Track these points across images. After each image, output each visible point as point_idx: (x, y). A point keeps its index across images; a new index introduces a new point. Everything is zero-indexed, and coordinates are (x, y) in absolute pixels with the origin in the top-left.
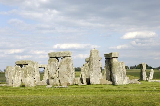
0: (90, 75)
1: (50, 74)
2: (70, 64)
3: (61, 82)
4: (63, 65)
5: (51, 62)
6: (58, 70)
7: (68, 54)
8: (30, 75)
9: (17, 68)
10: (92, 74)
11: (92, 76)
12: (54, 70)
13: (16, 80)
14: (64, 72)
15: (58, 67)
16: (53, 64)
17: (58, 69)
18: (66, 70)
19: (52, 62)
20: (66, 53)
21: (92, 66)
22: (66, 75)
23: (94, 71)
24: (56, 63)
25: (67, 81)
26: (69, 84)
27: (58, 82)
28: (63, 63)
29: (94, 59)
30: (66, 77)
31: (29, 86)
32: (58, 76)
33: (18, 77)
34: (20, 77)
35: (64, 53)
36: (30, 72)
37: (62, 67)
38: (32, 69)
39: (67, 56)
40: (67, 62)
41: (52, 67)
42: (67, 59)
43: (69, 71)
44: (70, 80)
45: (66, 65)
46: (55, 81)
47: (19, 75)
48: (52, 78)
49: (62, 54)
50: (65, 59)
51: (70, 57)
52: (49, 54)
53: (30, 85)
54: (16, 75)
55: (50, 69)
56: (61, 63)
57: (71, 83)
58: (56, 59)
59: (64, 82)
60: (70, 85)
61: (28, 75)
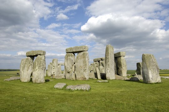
0: (106, 70)
1: (67, 68)
2: (87, 59)
3: (77, 77)
4: (79, 60)
5: (67, 57)
6: (74, 65)
7: (85, 48)
8: (39, 68)
9: (27, 59)
10: (109, 69)
11: (108, 71)
12: (71, 65)
13: (25, 74)
14: (80, 66)
15: (74, 62)
16: (70, 59)
17: (74, 63)
18: (82, 64)
19: (69, 57)
20: (82, 48)
21: (108, 61)
22: (82, 70)
23: (110, 66)
24: (73, 58)
25: (83, 76)
26: (85, 78)
27: (73, 77)
28: (79, 57)
29: (110, 54)
30: (82, 71)
31: (37, 82)
32: (73, 71)
33: (28, 70)
34: (29, 71)
35: (81, 47)
36: (40, 64)
37: (78, 62)
38: (42, 60)
39: (84, 50)
40: (84, 56)
41: (69, 61)
42: (84, 54)
43: (86, 65)
44: (86, 74)
45: (83, 59)
46: (71, 75)
47: (29, 68)
48: (69, 73)
49: (78, 48)
50: (82, 53)
51: (87, 52)
52: (66, 50)
53: (38, 80)
54: (26, 68)
55: (67, 64)
56: (77, 58)
57: (87, 78)
58: (73, 54)
59: (80, 77)
60: (86, 80)
61: (37, 68)
